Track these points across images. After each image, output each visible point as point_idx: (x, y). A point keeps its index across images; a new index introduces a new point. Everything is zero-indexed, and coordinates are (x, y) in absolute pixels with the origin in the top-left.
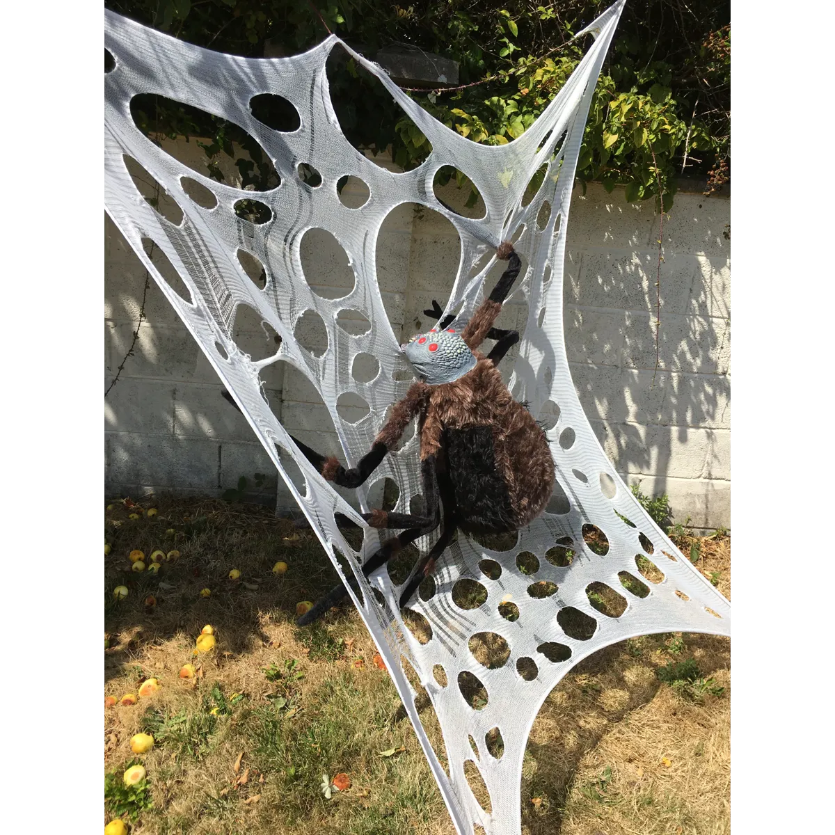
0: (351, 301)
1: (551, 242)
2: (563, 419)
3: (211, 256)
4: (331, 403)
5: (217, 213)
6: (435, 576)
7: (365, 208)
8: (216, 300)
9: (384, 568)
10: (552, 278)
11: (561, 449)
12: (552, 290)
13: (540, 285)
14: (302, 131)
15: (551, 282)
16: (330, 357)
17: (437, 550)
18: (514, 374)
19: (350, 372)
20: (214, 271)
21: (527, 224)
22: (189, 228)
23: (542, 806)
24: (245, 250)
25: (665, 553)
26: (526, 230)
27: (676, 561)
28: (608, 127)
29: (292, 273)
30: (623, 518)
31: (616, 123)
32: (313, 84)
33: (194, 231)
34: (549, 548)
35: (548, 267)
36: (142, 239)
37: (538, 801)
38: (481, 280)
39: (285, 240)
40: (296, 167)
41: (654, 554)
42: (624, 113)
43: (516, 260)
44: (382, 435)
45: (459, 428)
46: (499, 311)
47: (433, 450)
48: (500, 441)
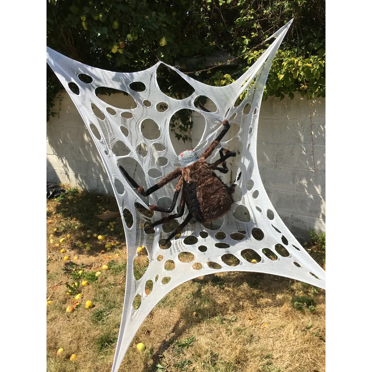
0: (159, 141)
1: (252, 119)
2: (255, 187)
3: (111, 128)
4: (146, 171)
5: (116, 116)
8: (109, 139)
10: (253, 132)
11: (253, 198)
12: (253, 137)
13: (248, 135)
15: (252, 134)
16: (148, 157)
18: (239, 169)
19: (156, 162)
21: (238, 113)
22: (106, 121)
23: (196, 315)
24: (123, 126)
25: (294, 246)
26: (237, 115)
27: (299, 250)
28: (280, 72)
29: (138, 132)
30: (275, 228)
31: (284, 70)
32: (151, 77)
33: (108, 121)
34: (233, 233)
35: (251, 128)
36: (90, 124)
37: (195, 313)
38: (215, 134)
39: (137, 123)
40: (143, 101)
41: (288, 246)
42: (286, 66)
43: (227, 125)
44: (159, 182)
45: (188, 183)
46: (217, 144)
47: (178, 189)
48: (199, 188)
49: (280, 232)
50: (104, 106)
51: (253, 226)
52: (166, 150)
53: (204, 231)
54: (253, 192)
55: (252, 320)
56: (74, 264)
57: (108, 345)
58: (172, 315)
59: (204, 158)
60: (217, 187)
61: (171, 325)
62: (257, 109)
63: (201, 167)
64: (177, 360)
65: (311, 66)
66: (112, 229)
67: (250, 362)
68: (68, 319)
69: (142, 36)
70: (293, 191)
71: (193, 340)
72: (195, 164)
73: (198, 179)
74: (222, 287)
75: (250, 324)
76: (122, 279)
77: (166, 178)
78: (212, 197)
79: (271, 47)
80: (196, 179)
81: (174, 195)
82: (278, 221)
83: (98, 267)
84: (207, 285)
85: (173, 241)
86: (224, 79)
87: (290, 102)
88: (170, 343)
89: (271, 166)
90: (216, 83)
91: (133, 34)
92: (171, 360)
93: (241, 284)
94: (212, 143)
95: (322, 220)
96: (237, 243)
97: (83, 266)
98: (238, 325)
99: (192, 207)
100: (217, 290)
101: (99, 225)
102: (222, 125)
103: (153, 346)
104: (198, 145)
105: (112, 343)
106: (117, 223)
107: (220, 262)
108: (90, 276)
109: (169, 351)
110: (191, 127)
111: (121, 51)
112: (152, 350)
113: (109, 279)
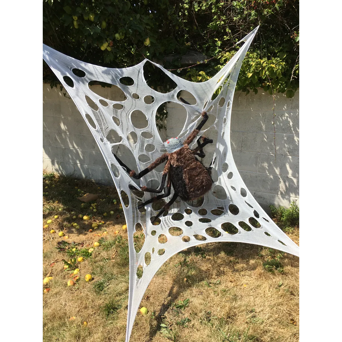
0: (147, 129)
1: (226, 111)
2: (229, 169)
3: (105, 118)
4: (136, 157)
5: (108, 107)
6: (169, 210)
7: (153, 104)
8: (103, 128)
9: (151, 204)
11: (228, 179)
12: (227, 126)
13: (222, 124)
14: (135, 85)
15: (226, 123)
16: (138, 144)
17: (171, 203)
18: (215, 154)
19: (144, 149)
20: (105, 122)
21: (214, 105)
22: (100, 111)
23: (186, 281)
24: (115, 116)
25: (264, 219)
26: (214, 108)
27: (269, 222)
28: (249, 71)
29: (128, 122)
30: (248, 204)
31: (252, 70)
32: (139, 72)
33: (101, 112)
34: (213, 209)
35: (225, 118)
36: (86, 114)
37: (185, 279)
38: (195, 123)
39: (127, 114)
40: (132, 94)
41: (259, 218)
42: (254, 66)
43: (206, 116)
44: (148, 166)
45: (175, 166)
46: (198, 133)
47: (166, 172)
48: (185, 171)
49: (252, 207)
50: (97, 98)
51: (230, 203)
52: (154, 138)
53: (188, 208)
54: (228, 173)
55: (233, 282)
56: (67, 243)
57: (113, 311)
58: (165, 282)
59: (187, 144)
60: (200, 170)
61: (167, 291)
62: (230, 102)
63: (185, 152)
64: (178, 319)
65: (275, 67)
66: (95, 210)
67: (238, 316)
68: (71, 292)
69: (130, 36)
70: (256, 172)
71: (188, 302)
72: (181, 150)
73: (184, 163)
74: (204, 256)
75: (232, 285)
76: (114, 254)
77: (155, 163)
78: (197, 178)
79: (242, 49)
80: (182, 163)
81: (163, 178)
82: (250, 197)
83: (89, 244)
84: (191, 255)
85: (162, 218)
86: (200, 75)
87: (253, 96)
88: (169, 306)
89: (237, 151)
90: (193, 79)
91: (121, 34)
92: (172, 320)
93: (219, 253)
94: (194, 132)
95: (280, 196)
96: (217, 217)
97: (75, 244)
98: (222, 287)
99: (179, 188)
100: (200, 259)
101: (82, 207)
102: (201, 116)
103: (154, 309)
104: (181, 134)
105: (117, 309)
106: (98, 204)
107: (204, 234)
108: (84, 253)
109: (169, 312)
110: (166, 117)
111: (109, 49)
112: (154, 313)
113: (102, 254)
